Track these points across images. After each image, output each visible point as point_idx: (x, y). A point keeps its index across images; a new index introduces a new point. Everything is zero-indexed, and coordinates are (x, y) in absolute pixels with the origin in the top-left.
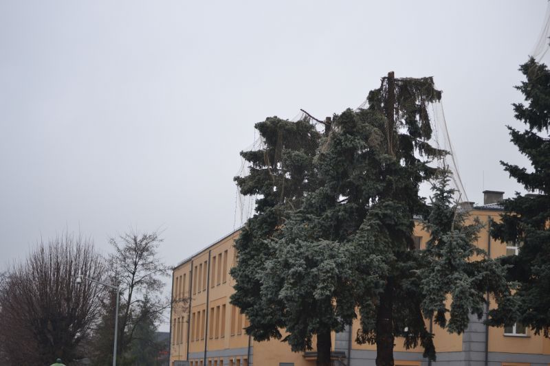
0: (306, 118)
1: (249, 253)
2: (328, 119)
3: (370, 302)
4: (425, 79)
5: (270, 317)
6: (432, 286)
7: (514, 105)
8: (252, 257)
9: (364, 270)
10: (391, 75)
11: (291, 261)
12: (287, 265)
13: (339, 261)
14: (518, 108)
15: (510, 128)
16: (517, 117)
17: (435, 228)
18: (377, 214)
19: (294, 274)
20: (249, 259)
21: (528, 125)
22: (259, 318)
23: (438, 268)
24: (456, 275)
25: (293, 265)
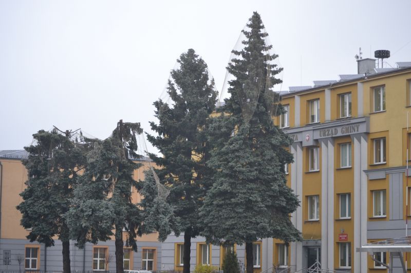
1: (34, 199)
2: (67, 131)
4: (137, 123)
5: (48, 232)
6: (150, 221)
7: (150, 122)
8: (35, 201)
9: (118, 213)
10: (121, 121)
11: (84, 209)
12: (82, 211)
13: (111, 210)
14: (152, 124)
15: (146, 133)
16: (152, 129)
17: (148, 194)
19: (87, 215)
22: (42, 232)
23: (151, 213)
24: (161, 216)
25: (86, 211)
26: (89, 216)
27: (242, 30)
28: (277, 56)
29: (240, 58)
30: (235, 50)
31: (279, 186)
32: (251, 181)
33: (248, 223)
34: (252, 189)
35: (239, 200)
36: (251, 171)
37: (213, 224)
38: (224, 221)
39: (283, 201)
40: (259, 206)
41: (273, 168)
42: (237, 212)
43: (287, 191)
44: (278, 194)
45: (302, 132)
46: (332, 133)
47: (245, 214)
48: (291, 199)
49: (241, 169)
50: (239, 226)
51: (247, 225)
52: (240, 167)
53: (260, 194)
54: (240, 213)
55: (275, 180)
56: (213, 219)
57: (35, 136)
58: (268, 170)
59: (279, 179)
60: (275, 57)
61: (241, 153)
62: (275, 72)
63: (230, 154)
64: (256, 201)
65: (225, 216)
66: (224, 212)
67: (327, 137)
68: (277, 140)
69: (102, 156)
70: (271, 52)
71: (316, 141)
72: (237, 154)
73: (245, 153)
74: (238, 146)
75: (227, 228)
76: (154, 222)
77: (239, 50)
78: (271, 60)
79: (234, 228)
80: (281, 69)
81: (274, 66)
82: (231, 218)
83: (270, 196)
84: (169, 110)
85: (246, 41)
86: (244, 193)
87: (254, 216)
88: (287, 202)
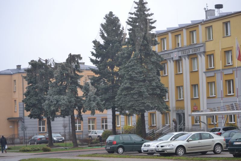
0: (39, 59)
1: (30, 96)
2: (46, 60)
3: (72, 109)
4: (79, 55)
5: (38, 113)
7: (91, 52)
8: (31, 97)
9: (70, 102)
10: (70, 54)
11: (53, 101)
12: (52, 102)
13: (66, 101)
14: (92, 53)
15: (90, 58)
16: (92, 55)
17: (85, 91)
18: (71, 88)
20: (30, 98)
21: (95, 57)
22: (35, 113)
23: (87, 101)
24: (92, 102)
25: (53, 102)
26: (55, 104)
27: (134, 1)
28: (153, 14)
29: (134, 16)
30: (130, 12)
31: (156, 83)
32: (141, 81)
33: (140, 103)
34: (141, 85)
35: (135, 92)
36: (140, 76)
37: (123, 105)
38: (127, 103)
39: (158, 91)
40: (145, 94)
41: (152, 74)
42: (134, 98)
43: (160, 85)
44: (156, 87)
45: (172, 52)
46: (187, 52)
47: (138, 99)
48: (163, 89)
49: (135, 75)
50: (135, 105)
51: (140, 104)
52: (134, 74)
53: (146, 87)
54: (136, 98)
55: (154, 80)
56: (123, 102)
57: (30, 63)
58: (150, 75)
59: (156, 79)
60: (152, 14)
61: (135, 67)
62: (152, 23)
63: (129, 68)
64: (144, 92)
65: (128, 100)
66: (128, 98)
67: (185, 55)
68: (154, 59)
69: (60, 73)
70: (149, 12)
71: (180, 57)
72: (133, 67)
73: (137, 66)
74: (133, 63)
75: (129, 107)
76: (88, 106)
77: (133, 12)
78: (150, 16)
79: (133, 107)
80: (155, 21)
81: (151, 19)
82: (131, 101)
83: (151, 89)
84: (101, 45)
85: (136, 7)
86: (138, 88)
87: (143, 99)
88: (161, 91)
